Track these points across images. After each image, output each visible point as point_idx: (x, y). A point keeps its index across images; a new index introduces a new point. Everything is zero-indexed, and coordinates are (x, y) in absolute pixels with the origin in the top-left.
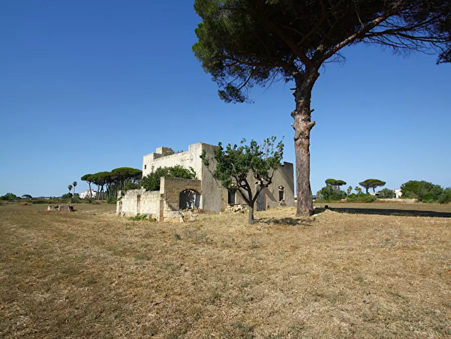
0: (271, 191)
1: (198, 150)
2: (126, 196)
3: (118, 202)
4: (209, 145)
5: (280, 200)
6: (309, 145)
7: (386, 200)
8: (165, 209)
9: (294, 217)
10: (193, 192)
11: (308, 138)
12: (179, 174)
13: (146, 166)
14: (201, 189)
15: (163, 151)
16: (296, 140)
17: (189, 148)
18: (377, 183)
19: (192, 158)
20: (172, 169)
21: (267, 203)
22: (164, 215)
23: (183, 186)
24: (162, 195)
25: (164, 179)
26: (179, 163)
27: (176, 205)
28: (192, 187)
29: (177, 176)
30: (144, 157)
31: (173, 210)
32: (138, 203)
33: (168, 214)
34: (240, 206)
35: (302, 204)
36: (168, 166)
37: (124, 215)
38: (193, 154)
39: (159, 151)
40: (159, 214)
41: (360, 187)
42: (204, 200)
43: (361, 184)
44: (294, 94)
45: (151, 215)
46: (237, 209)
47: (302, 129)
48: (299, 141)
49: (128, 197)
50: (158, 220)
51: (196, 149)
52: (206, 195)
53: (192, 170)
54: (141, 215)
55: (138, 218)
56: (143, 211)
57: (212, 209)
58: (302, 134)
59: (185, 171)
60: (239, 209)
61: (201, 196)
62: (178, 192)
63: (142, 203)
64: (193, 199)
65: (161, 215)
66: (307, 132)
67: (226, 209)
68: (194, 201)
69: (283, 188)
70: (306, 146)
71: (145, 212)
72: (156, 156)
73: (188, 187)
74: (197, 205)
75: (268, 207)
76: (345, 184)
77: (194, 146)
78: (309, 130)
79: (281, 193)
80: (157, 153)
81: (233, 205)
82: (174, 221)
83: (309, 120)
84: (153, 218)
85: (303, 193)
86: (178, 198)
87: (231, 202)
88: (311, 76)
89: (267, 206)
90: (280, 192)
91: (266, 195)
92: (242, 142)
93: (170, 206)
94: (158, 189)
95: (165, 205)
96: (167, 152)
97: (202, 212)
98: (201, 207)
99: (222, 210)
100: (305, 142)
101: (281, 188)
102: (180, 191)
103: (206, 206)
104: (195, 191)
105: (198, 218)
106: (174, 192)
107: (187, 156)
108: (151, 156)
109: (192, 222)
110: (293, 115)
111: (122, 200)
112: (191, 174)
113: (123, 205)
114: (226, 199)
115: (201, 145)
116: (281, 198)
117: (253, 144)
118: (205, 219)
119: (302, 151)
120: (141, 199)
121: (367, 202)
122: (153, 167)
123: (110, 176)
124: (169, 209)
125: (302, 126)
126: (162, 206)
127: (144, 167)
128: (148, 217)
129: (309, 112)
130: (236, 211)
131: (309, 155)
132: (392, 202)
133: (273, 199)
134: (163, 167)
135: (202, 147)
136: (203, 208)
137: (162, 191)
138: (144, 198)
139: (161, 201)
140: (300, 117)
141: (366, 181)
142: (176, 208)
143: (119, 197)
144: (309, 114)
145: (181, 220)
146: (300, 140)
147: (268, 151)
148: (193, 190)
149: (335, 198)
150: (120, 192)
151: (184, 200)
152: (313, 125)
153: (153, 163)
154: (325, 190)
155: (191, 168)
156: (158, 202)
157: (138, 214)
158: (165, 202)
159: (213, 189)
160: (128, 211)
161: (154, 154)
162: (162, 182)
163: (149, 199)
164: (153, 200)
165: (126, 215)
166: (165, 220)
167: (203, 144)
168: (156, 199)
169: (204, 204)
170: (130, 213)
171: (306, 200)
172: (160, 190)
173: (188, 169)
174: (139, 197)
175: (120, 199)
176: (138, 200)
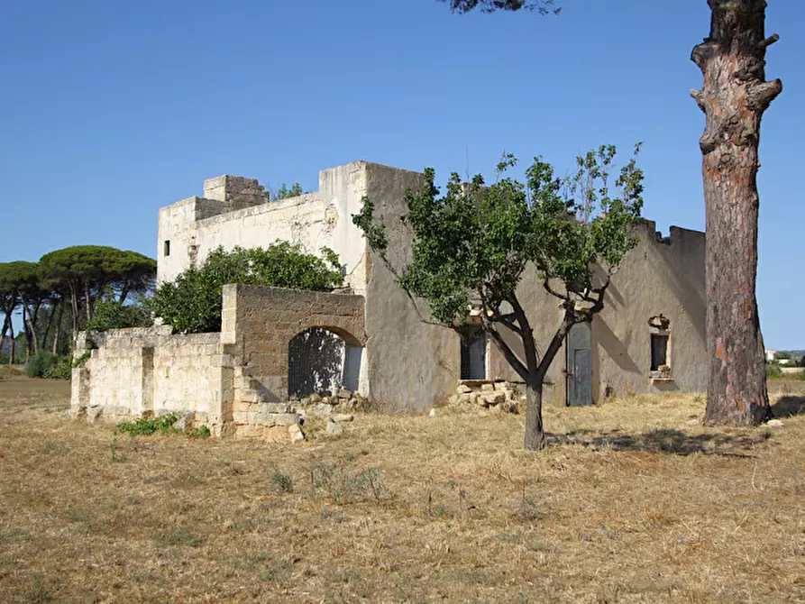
0: (618, 333)
1: (352, 188)
2: (101, 350)
3: (75, 373)
4: (392, 171)
5: (654, 368)
6: (755, 169)
8: (238, 395)
9: (692, 427)
10: (335, 336)
11: (753, 141)
12: (286, 272)
13: (168, 243)
14: (366, 325)
15: (229, 190)
16: (706, 150)
17: (321, 183)
19: (330, 216)
20: (261, 258)
21: (603, 377)
22: (237, 418)
23: (300, 314)
24: (228, 348)
25: (234, 294)
26: (287, 235)
27: (276, 383)
29: (281, 282)
30: (163, 214)
31: (266, 400)
32: (145, 373)
33: (251, 414)
34: (502, 389)
35: (724, 380)
36: (248, 245)
37: (98, 416)
38: (335, 201)
39: (215, 191)
40: (219, 413)
42: (374, 367)
45: (191, 417)
46: (491, 399)
47: (732, 110)
48: (717, 152)
49: (109, 353)
50: (217, 432)
51: (345, 184)
52: (383, 348)
53: (333, 259)
54: (156, 416)
55: (148, 425)
56: (163, 404)
57: (403, 398)
58: (729, 126)
59: (306, 264)
60: (500, 400)
61: (365, 350)
62: (283, 338)
63: (158, 373)
64: (338, 360)
65: (227, 417)
66: (748, 122)
67: (453, 399)
68: (341, 367)
69: (665, 324)
70: (743, 173)
71: (171, 407)
72: (206, 210)
73: (320, 321)
74: (350, 382)
75: (608, 390)
77: (337, 176)
78: (759, 113)
79: (658, 343)
80: (208, 195)
81: (479, 385)
82: (271, 436)
83: (759, 76)
84: (198, 425)
85: (729, 342)
86: (282, 358)
87: (470, 371)
89: (603, 387)
90: (653, 336)
91: (602, 351)
92: (502, 167)
93: (256, 386)
94: (214, 326)
95: (241, 383)
96: (244, 195)
97: (367, 405)
98: (363, 389)
99: (440, 402)
100: (741, 156)
101: (657, 322)
102: (290, 333)
103: (380, 387)
104: (341, 332)
105: (352, 428)
106: (269, 337)
107: (314, 208)
108: (188, 210)
109: (332, 439)
110: (701, 58)
111: (92, 364)
112: (327, 273)
113: (92, 380)
114: (454, 361)
115: (363, 172)
116: (657, 360)
117: (540, 171)
118: (375, 432)
119: (732, 190)
120: (156, 362)
122: (194, 247)
123: (33, 279)
124: (254, 398)
125: (733, 95)
126: (227, 388)
127: (161, 247)
128: (180, 424)
130: (487, 405)
131: (756, 205)
133: (626, 363)
134: (228, 249)
135: (369, 178)
136: (371, 393)
137: (229, 333)
138: (167, 359)
139: (227, 369)
140: (727, 66)
142: (277, 393)
143: (77, 354)
144: (759, 54)
145: (296, 433)
146: (722, 148)
147: (591, 197)
148: (333, 330)
150: (81, 338)
151: (305, 366)
152: (774, 94)
153: (194, 232)
155: (330, 251)
156: (217, 372)
157: (148, 413)
158: (238, 372)
159: (405, 326)
160: (111, 401)
161: (198, 201)
162: (229, 300)
163: (185, 362)
164: (197, 364)
165: (104, 415)
166: (240, 433)
167: (370, 168)
168: (206, 361)
169: (374, 378)
170: (119, 410)
171: (741, 369)
172: (218, 329)
173: (318, 255)
174: (149, 353)
175: (82, 360)
176: (147, 367)
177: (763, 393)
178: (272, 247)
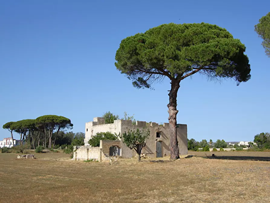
2: (79, 149)
3: (74, 153)
4: (125, 120)
8: (102, 156)
11: (175, 119)
12: (109, 137)
13: (87, 129)
14: (121, 145)
15: (98, 120)
16: (169, 120)
17: (114, 122)
19: (116, 127)
20: (105, 135)
21: (164, 152)
22: (102, 159)
23: (112, 144)
24: (101, 149)
25: (102, 141)
26: (109, 131)
27: (108, 154)
28: (116, 144)
29: (108, 138)
30: (86, 124)
31: (106, 157)
33: (104, 159)
34: (144, 155)
35: (172, 153)
36: (102, 132)
38: (116, 125)
39: (96, 120)
40: (100, 158)
42: (122, 151)
44: (169, 95)
45: (95, 159)
47: (172, 114)
48: (170, 120)
49: (80, 149)
50: (99, 161)
51: (118, 123)
52: (124, 148)
53: (116, 134)
54: (89, 159)
55: (88, 161)
56: (90, 157)
57: (127, 156)
58: (171, 117)
59: (112, 135)
61: (121, 149)
62: (108, 147)
63: (89, 153)
64: (117, 150)
65: (101, 159)
66: (174, 116)
67: (135, 156)
68: (117, 152)
71: (92, 158)
72: (95, 124)
73: (114, 145)
74: (119, 154)
75: (165, 155)
77: (117, 121)
78: (176, 115)
82: (107, 162)
83: (176, 109)
84: (96, 160)
85: (173, 147)
86: (109, 150)
88: (176, 87)
93: (105, 154)
94: (98, 145)
95: (103, 154)
97: (121, 157)
98: (121, 155)
99: (133, 157)
102: (110, 147)
103: (123, 154)
105: (118, 160)
106: (106, 147)
107: (113, 126)
108: (91, 123)
109: (116, 162)
110: (168, 106)
111: (77, 151)
112: (115, 137)
113: (77, 154)
115: (120, 121)
118: (121, 161)
119: (172, 125)
120: (89, 151)
122: (92, 130)
125: (172, 112)
126: (101, 155)
127: (86, 130)
128: (94, 160)
129: (175, 105)
134: (99, 132)
135: (121, 122)
137: (101, 147)
138: (91, 151)
139: (101, 152)
140: (171, 108)
143: (74, 150)
144: (176, 107)
145: (111, 161)
146: (171, 120)
148: (116, 146)
150: (75, 147)
151: (112, 151)
152: (178, 112)
153: (92, 128)
156: (99, 153)
157: (88, 159)
158: (102, 153)
160: (81, 157)
161: (93, 122)
163: (94, 151)
164: (96, 151)
165: (80, 160)
166: (103, 161)
167: (122, 120)
168: (98, 151)
169: (122, 153)
170: (82, 159)
171: (175, 151)
173: (114, 134)
174: (88, 149)
175: (75, 151)
176: (88, 152)
178: (107, 132)
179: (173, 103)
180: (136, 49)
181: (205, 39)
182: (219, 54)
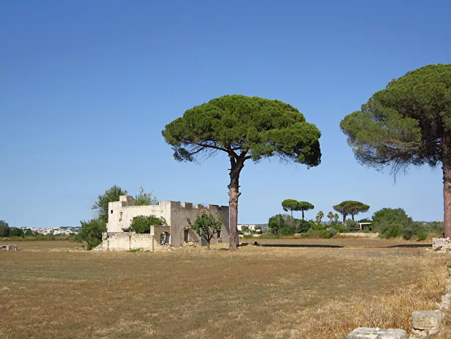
1: (167, 205)
3: (105, 241)
5: (218, 238)
6: (237, 206)
7: (347, 234)
8: (155, 244)
9: (227, 248)
11: (237, 202)
13: (112, 211)
14: (170, 231)
15: (127, 199)
16: (230, 203)
18: (357, 207)
19: (162, 210)
22: (154, 248)
23: (162, 230)
24: (152, 236)
26: (153, 214)
27: (159, 242)
28: (166, 231)
30: (110, 203)
33: (158, 247)
35: (232, 241)
36: (143, 215)
37: (113, 250)
38: (163, 207)
39: (124, 199)
40: (151, 247)
41: (334, 212)
43: (336, 208)
44: (230, 174)
45: (143, 249)
46: (191, 244)
47: (234, 196)
48: (231, 204)
50: (151, 251)
52: (173, 236)
53: (163, 219)
55: (131, 251)
56: (134, 247)
57: (176, 244)
58: (233, 199)
59: (158, 219)
61: (171, 236)
62: (160, 234)
63: (133, 241)
65: (153, 248)
66: (236, 199)
67: (184, 245)
68: (165, 239)
70: (235, 207)
71: (137, 247)
72: (124, 204)
73: (164, 231)
74: (167, 242)
76: (312, 207)
77: (164, 202)
78: (238, 198)
81: (188, 242)
83: (238, 192)
84: (146, 250)
85: (233, 234)
86: (160, 238)
87: (186, 240)
88: (239, 166)
90: (218, 231)
94: (148, 232)
96: (130, 199)
98: (170, 243)
99: (181, 245)
100: (235, 204)
103: (172, 243)
104: (167, 233)
106: (158, 234)
108: (119, 204)
110: (229, 188)
111: (109, 239)
112: (162, 221)
114: (183, 237)
115: (170, 203)
116: (219, 236)
119: (233, 209)
121: (325, 238)
122: (121, 212)
125: (234, 194)
127: (110, 212)
128: (141, 250)
129: (237, 187)
130: (190, 246)
131: (237, 212)
132: (354, 237)
137: (152, 233)
138: (135, 238)
139: (153, 240)
140: (233, 189)
141: (342, 205)
143: (104, 237)
149: (287, 232)
152: (240, 194)
153: (121, 209)
154: (273, 222)
155: (163, 217)
156: (151, 241)
157: (131, 248)
158: (155, 240)
159: (176, 231)
160: (117, 247)
162: (152, 228)
163: (141, 239)
164: (144, 239)
165: (115, 250)
166: (156, 251)
167: (171, 202)
168: (147, 239)
169: (172, 240)
170: (119, 248)
171: (235, 238)
172: (150, 233)
174: (130, 237)
175: (106, 239)
176: (130, 240)
177: (238, 242)
179: (235, 183)
180: (211, 125)
181: (284, 122)
182: (302, 142)
